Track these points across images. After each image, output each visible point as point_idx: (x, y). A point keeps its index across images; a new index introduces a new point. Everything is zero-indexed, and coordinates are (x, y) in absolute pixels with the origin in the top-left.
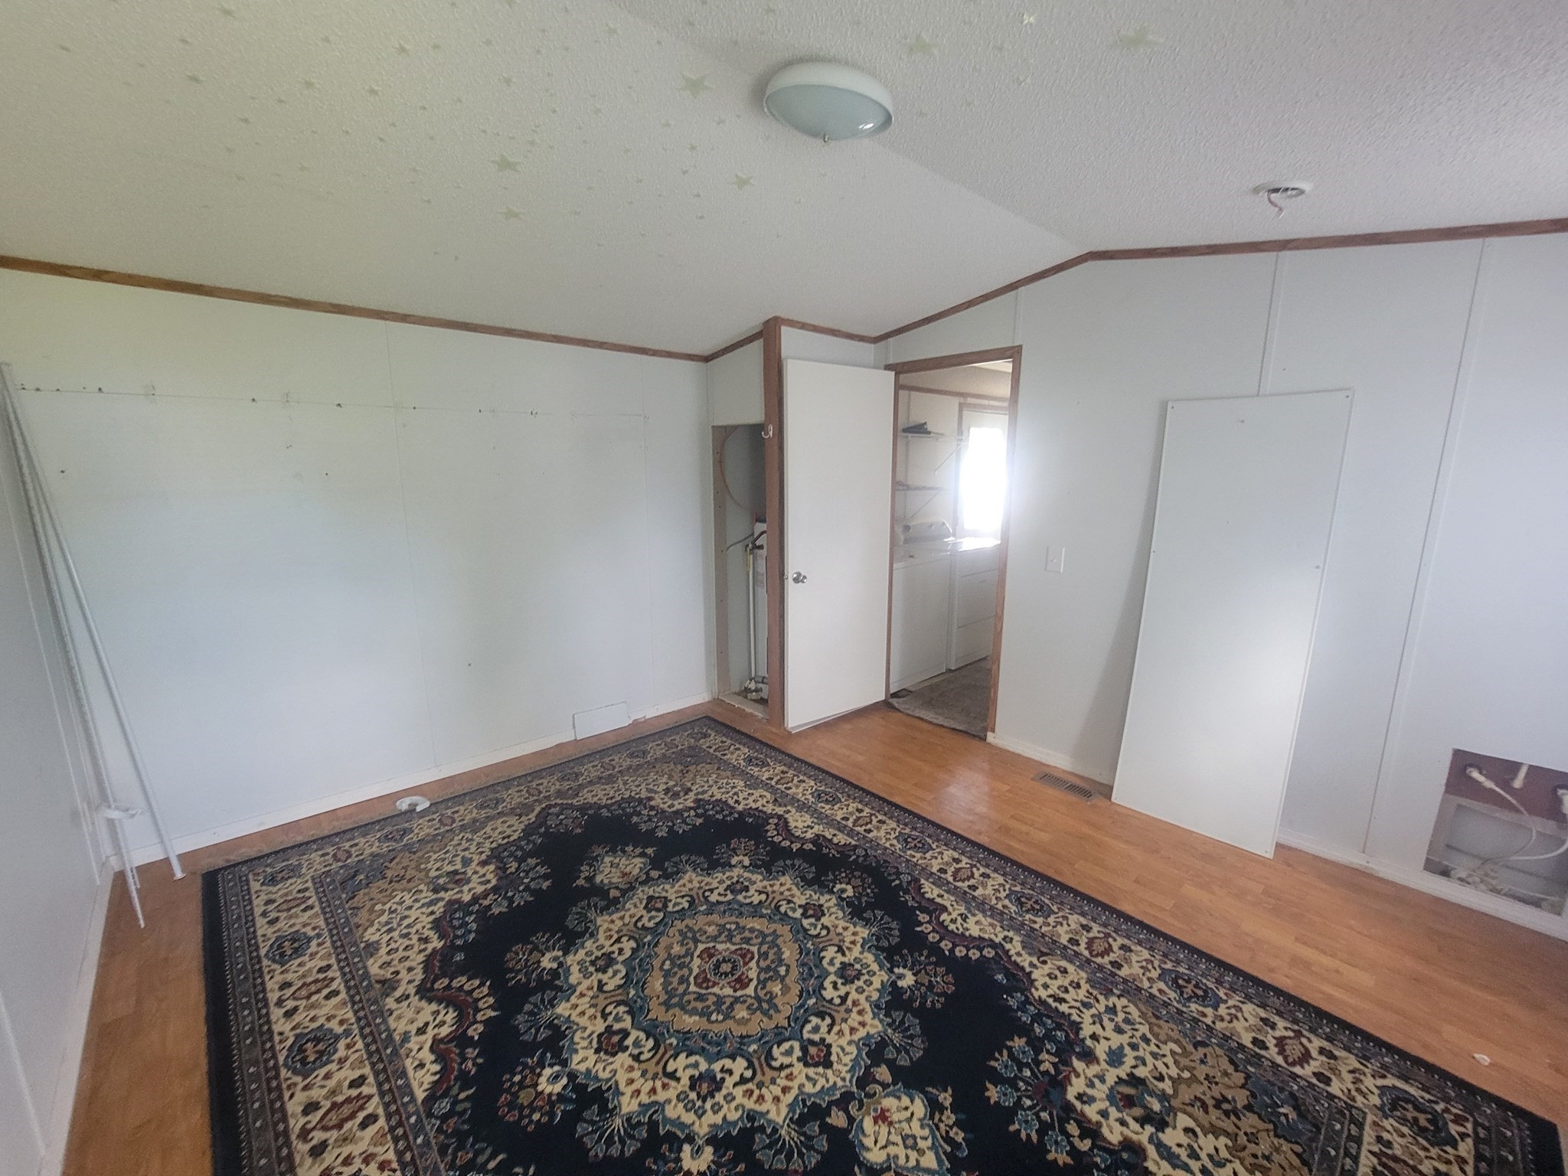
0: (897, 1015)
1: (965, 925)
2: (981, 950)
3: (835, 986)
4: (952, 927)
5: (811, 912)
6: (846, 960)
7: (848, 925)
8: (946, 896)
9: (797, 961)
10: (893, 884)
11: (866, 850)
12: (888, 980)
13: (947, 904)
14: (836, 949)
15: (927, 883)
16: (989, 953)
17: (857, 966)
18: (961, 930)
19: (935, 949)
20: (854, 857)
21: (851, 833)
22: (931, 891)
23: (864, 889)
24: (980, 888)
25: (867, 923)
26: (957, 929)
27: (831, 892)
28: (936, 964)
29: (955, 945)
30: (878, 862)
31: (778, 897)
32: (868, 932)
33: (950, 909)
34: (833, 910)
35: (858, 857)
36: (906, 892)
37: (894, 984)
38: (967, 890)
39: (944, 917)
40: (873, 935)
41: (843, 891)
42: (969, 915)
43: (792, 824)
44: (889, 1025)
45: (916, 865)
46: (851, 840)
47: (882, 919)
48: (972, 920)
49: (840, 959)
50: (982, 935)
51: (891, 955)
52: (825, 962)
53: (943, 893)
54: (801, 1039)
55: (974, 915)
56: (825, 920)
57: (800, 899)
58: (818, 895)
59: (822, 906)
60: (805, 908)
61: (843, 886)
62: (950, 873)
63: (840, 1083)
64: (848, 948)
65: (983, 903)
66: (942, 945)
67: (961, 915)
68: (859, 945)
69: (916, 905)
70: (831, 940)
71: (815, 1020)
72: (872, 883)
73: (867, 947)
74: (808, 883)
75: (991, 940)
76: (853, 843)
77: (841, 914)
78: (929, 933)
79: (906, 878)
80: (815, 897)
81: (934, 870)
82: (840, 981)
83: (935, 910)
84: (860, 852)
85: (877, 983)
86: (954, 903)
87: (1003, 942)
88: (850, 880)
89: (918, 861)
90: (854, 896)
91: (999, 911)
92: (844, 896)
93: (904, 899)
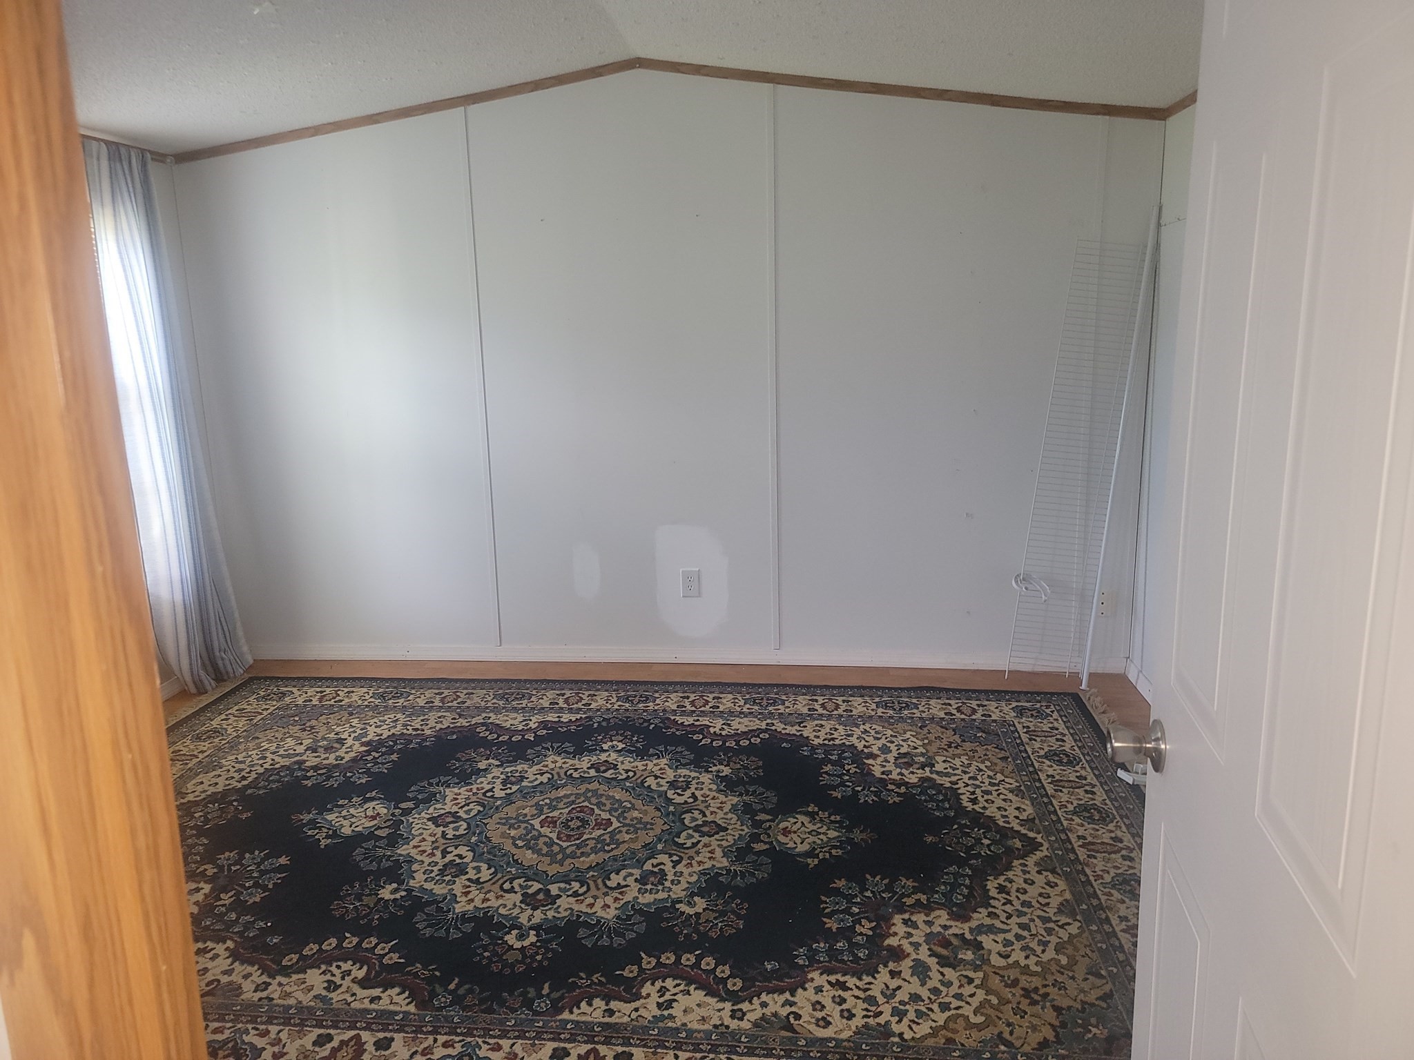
0: (385, 864)
1: (328, 977)
2: (303, 958)
3: (460, 856)
4: (346, 966)
5: (541, 896)
6: (464, 877)
7: (485, 905)
8: (366, 1004)
9: (513, 855)
10: (457, 980)
11: (536, 1013)
12: (408, 882)
13: (361, 993)
14: (481, 880)
15: (405, 1008)
16: (290, 959)
17: (449, 878)
18: (333, 969)
19: (364, 933)
20: (546, 991)
21: (586, 1032)
22: (395, 1000)
23: (495, 953)
24: (310, 1047)
25: (464, 918)
26: (339, 967)
27: (537, 928)
28: (358, 918)
29: (339, 946)
30: (502, 1003)
31: (593, 891)
32: (457, 911)
33: (356, 988)
34: (516, 911)
35: (540, 996)
36: (431, 980)
37: (401, 883)
38: (332, 1031)
39: (361, 974)
40: (449, 910)
41: (521, 937)
42: (324, 993)
43: (698, 995)
44: (390, 856)
45: (435, 1032)
46: (573, 1017)
47: (447, 931)
48: (319, 990)
49: (472, 874)
50: (301, 976)
51: (416, 903)
52: (484, 866)
53: (373, 1006)
54: (464, 820)
55: (317, 997)
56: (518, 898)
57: (564, 903)
58: (550, 917)
59: (534, 909)
60: (552, 900)
61: (526, 943)
62: (370, 1047)
63: (416, 816)
64: (469, 887)
65: (302, 1024)
66: (355, 940)
67: (338, 987)
68: (459, 894)
69: (408, 969)
70: (494, 883)
71: (461, 832)
72: (488, 965)
73: (448, 898)
74: (574, 924)
75: (288, 975)
76: (566, 1015)
77: (502, 911)
78: (377, 945)
79: (443, 999)
80: (550, 914)
81: (398, 1037)
82: (458, 861)
83: (378, 974)
84: (542, 1005)
85: (419, 877)
86: (350, 999)
87: (268, 980)
88: (525, 957)
89: (435, 1040)
90: (502, 938)
91: (275, 1021)
92: (515, 932)
93: (430, 968)
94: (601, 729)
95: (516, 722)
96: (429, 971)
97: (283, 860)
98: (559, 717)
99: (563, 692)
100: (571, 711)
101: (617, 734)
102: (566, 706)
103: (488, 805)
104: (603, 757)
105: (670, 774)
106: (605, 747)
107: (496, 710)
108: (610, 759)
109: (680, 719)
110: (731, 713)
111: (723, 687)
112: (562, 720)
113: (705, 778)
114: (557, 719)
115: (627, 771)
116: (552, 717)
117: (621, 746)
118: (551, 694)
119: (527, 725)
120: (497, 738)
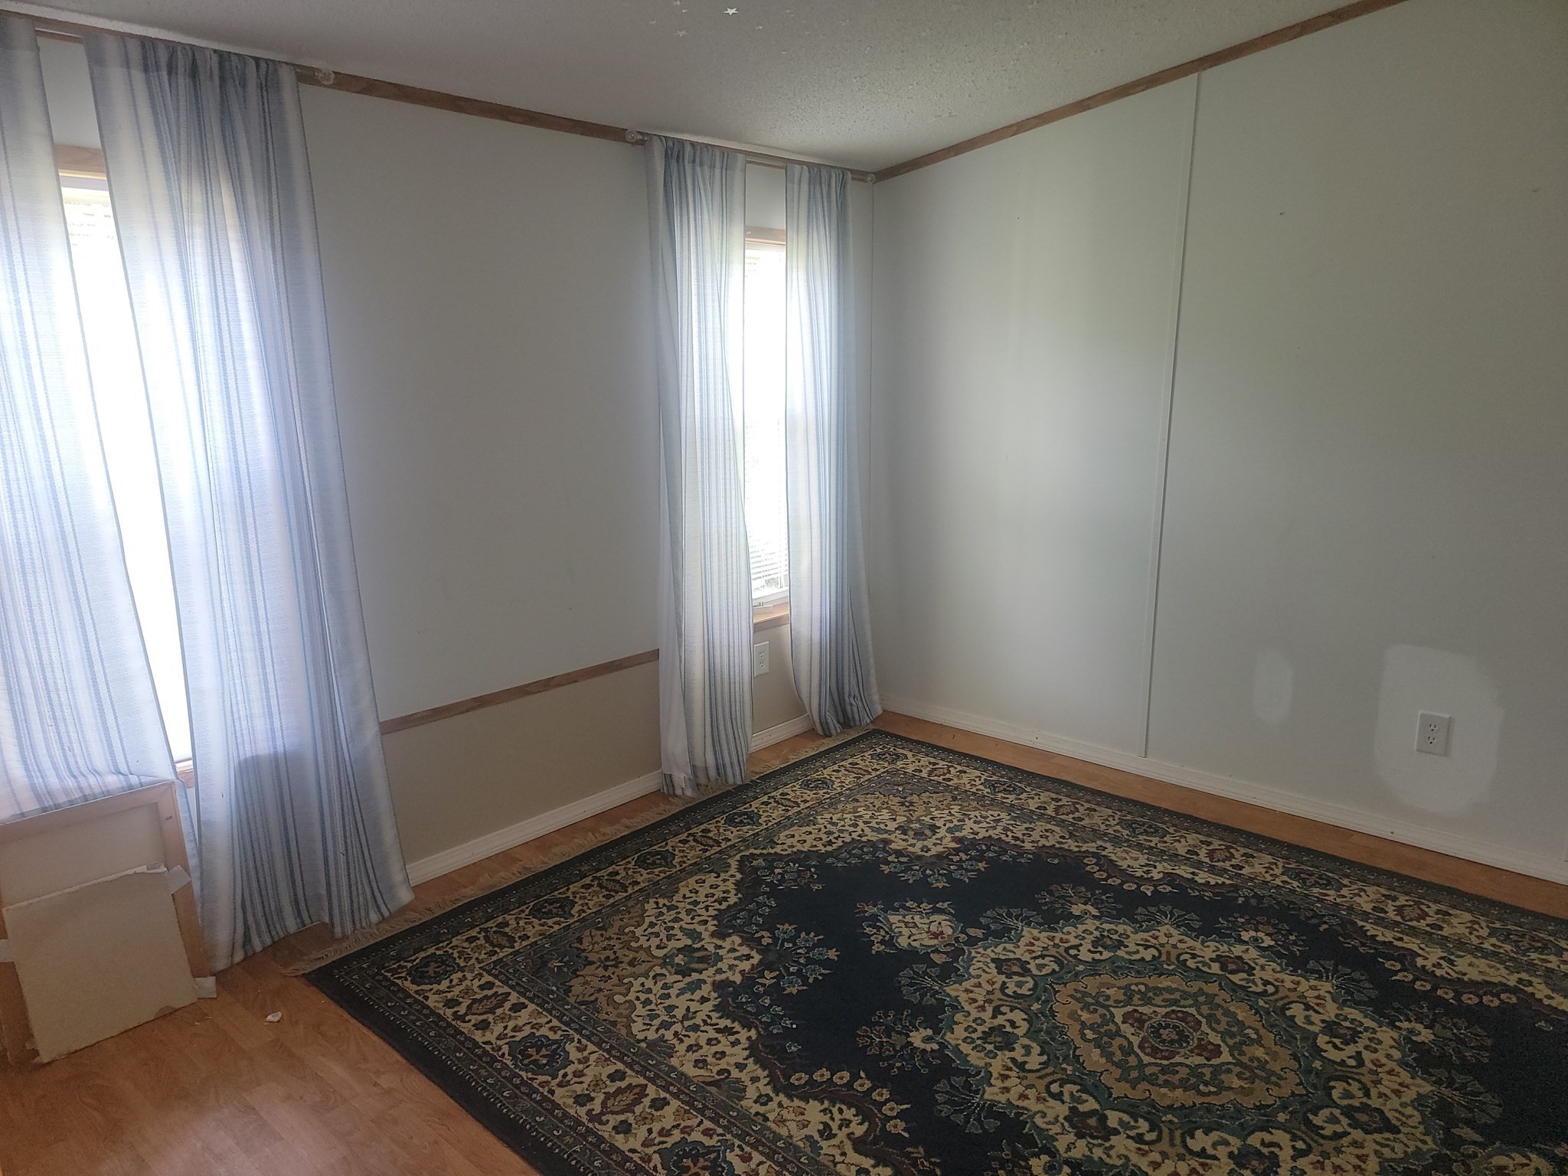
0: (929, 1000)
1: (826, 1118)
2: (811, 1082)
3: (1013, 1024)
4: (849, 1113)
5: (1092, 1122)
6: (1009, 1054)
7: (1020, 1103)
9: (1076, 1048)
12: (944, 1034)
13: (854, 1157)
14: (1027, 1067)
16: (799, 1078)
17: (990, 1047)
18: (835, 1110)
19: (879, 1079)
25: (991, 1110)
26: (841, 1111)
27: (1074, 1165)
28: (879, 1057)
29: (849, 1085)
31: (1164, 1145)
32: (986, 1096)
33: (848, 1147)
34: (1055, 1129)
37: (937, 1031)
39: (859, 1130)
40: (977, 1092)
42: (817, 1137)
44: (937, 992)
47: (968, 1117)
48: (813, 1130)
49: (1018, 1054)
50: (802, 1104)
51: (945, 1065)
52: (1036, 1049)
54: (1033, 976)
55: (809, 1138)
56: (1063, 1110)
57: (1121, 1144)
58: (1096, 1158)
59: (1080, 1135)
60: (1108, 1133)
63: (981, 950)
64: (1010, 1069)
65: (783, 1165)
66: (868, 1084)
67: (832, 1136)
68: (995, 1075)
69: (909, 1149)
70: (1041, 1077)
71: (1024, 991)
73: (982, 1074)
75: (790, 1097)
77: (1038, 1120)
78: (887, 1101)
80: (1098, 1153)
82: (1009, 1029)
83: (875, 1142)
85: (959, 1031)
86: (839, 1158)
87: (772, 1095)
90: (1026, 1160)
91: (761, 1148)
92: (1045, 1158)
93: (933, 1160)
94: (1244, 909)
95: (1136, 864)
96: (931, 1163)
97: (832, 954)
98: (1193, 873)
99: (1210, 840)
100: (1212, 870)
101: (1268, 923)
102: (1207, 860)
103: (1067, 967)
104: (1238, 950)
105: (1331, 1010)
106: (1245, 936)
107: (1116, 841)
108: (1246, 957)
109: (1371, 929)
110: (1461, 945)
111: (1458, 898)
112: (1196, 878)
113: (1387, 1035)
114: (1190, 876)
115: (1266, 983)
116: (1184, 871)
117: (1268, 942)
118: (1193, 838)
119: (1148, 872)
120: (1106, 880)
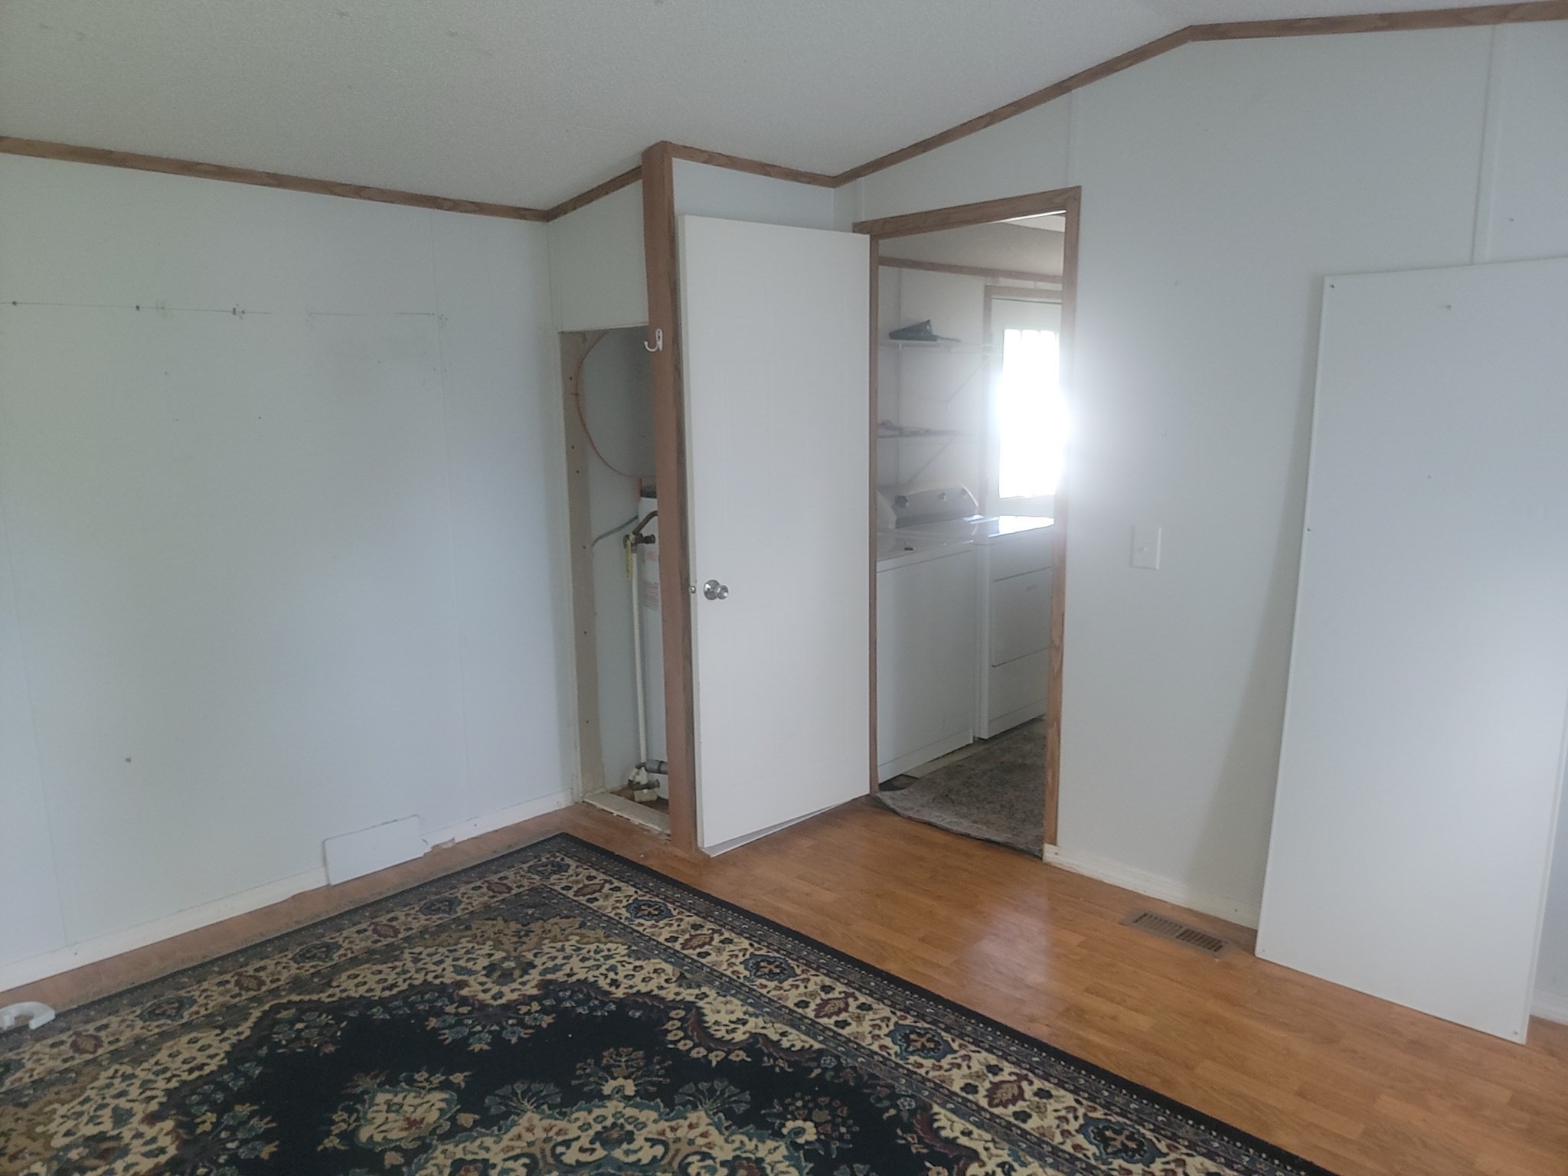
5: (742, 1172)
8: (976, 1132)
10: (886, 1115)
11: (838, 1058)
13: (978, 1146)
15: (943, 1111)
20: (817, 1071)
21: (813, 1029)
22: (950, 1125)
23: (835, 1127)
24: (1035, 1116)
27: (777, 1135)
30: (859, 1077)
31: (686, 1149)
33: (983, 1155)
34: (782, 1166)
35: (825, 1070)
36: (908, 1128)
38: (1012, 1120)
39: (972, 1170)
41: (800, 1132)
42: (1016, 1165)
43: (710, 1018)
45: (924, 1080)
46: (812, 1042)
48: (1020, 1174)
53: (971, 1127)
55: (1024, 1165)
57: (724, 1151)
58: (755, 1142)
59: (762, 1160)
60: (732, 1165)
61: (799, 1123)
62: (982, 1092)
65: (1040, 1142)
67: (1001, 1165)
69: (925, 1151)
72: (849, 1117)
74: (737, 1121)
76: (817, 1046)
77: (794, 1173)
79: (906, 1104)
80: (751, 1146)
81: (956, 1088)
83: (957, 1159)
84: (829, 1062)
86: (990, 1145)
88: (811, 1111)
89: (927, 1073)
90: (818, 1140)
91: (1067, 1156)
92: (801, 1141)
93: (903, 1142)
96: (905, 1139)
